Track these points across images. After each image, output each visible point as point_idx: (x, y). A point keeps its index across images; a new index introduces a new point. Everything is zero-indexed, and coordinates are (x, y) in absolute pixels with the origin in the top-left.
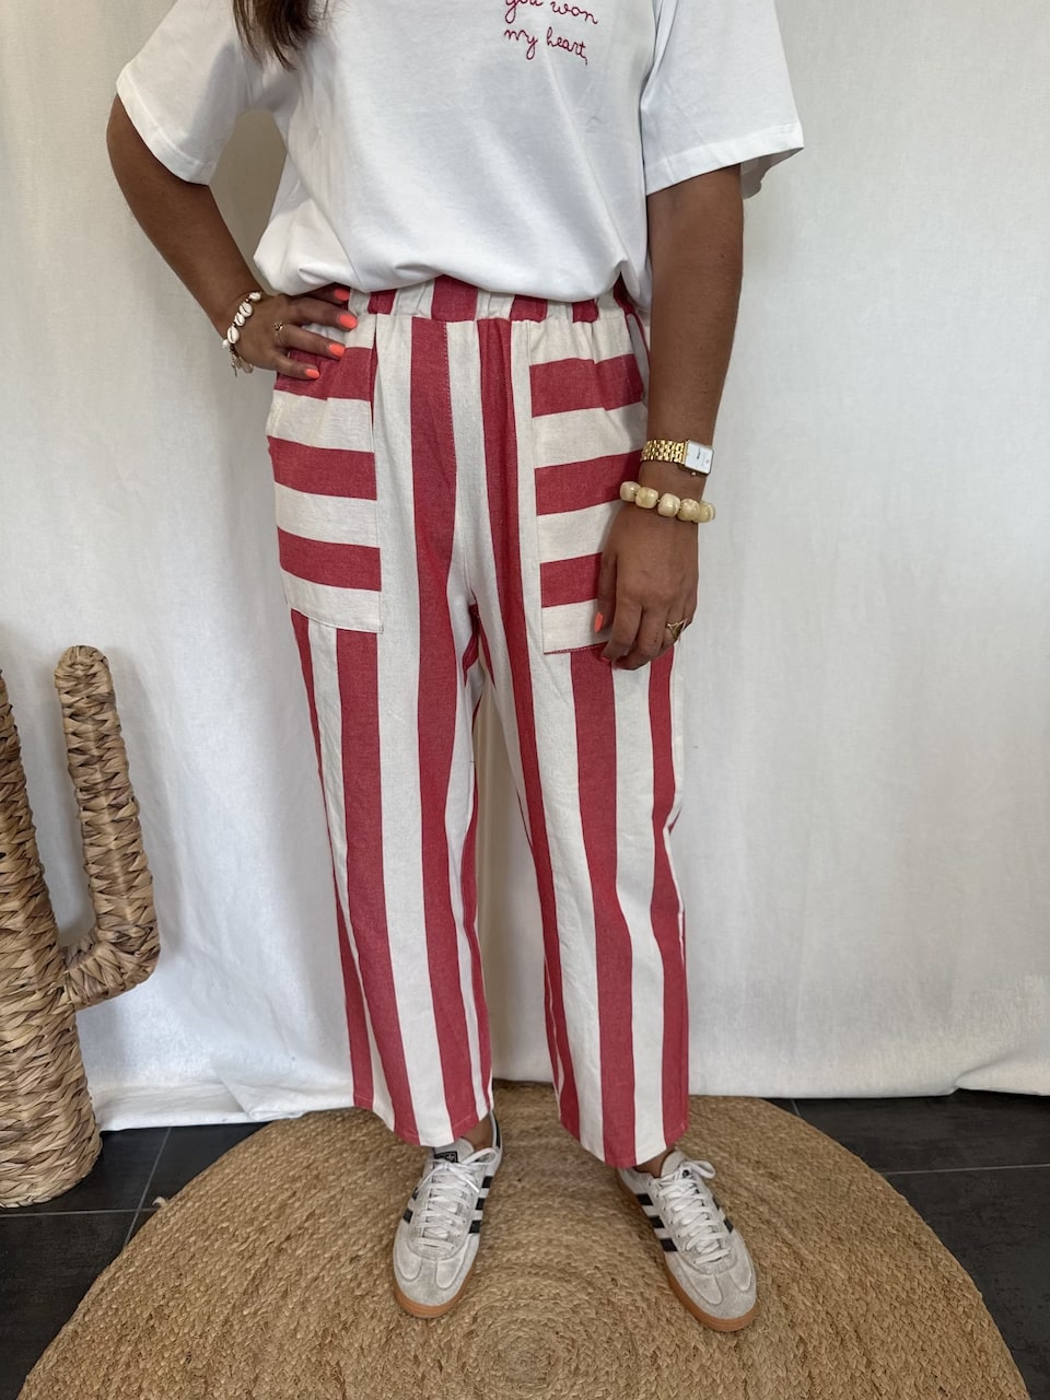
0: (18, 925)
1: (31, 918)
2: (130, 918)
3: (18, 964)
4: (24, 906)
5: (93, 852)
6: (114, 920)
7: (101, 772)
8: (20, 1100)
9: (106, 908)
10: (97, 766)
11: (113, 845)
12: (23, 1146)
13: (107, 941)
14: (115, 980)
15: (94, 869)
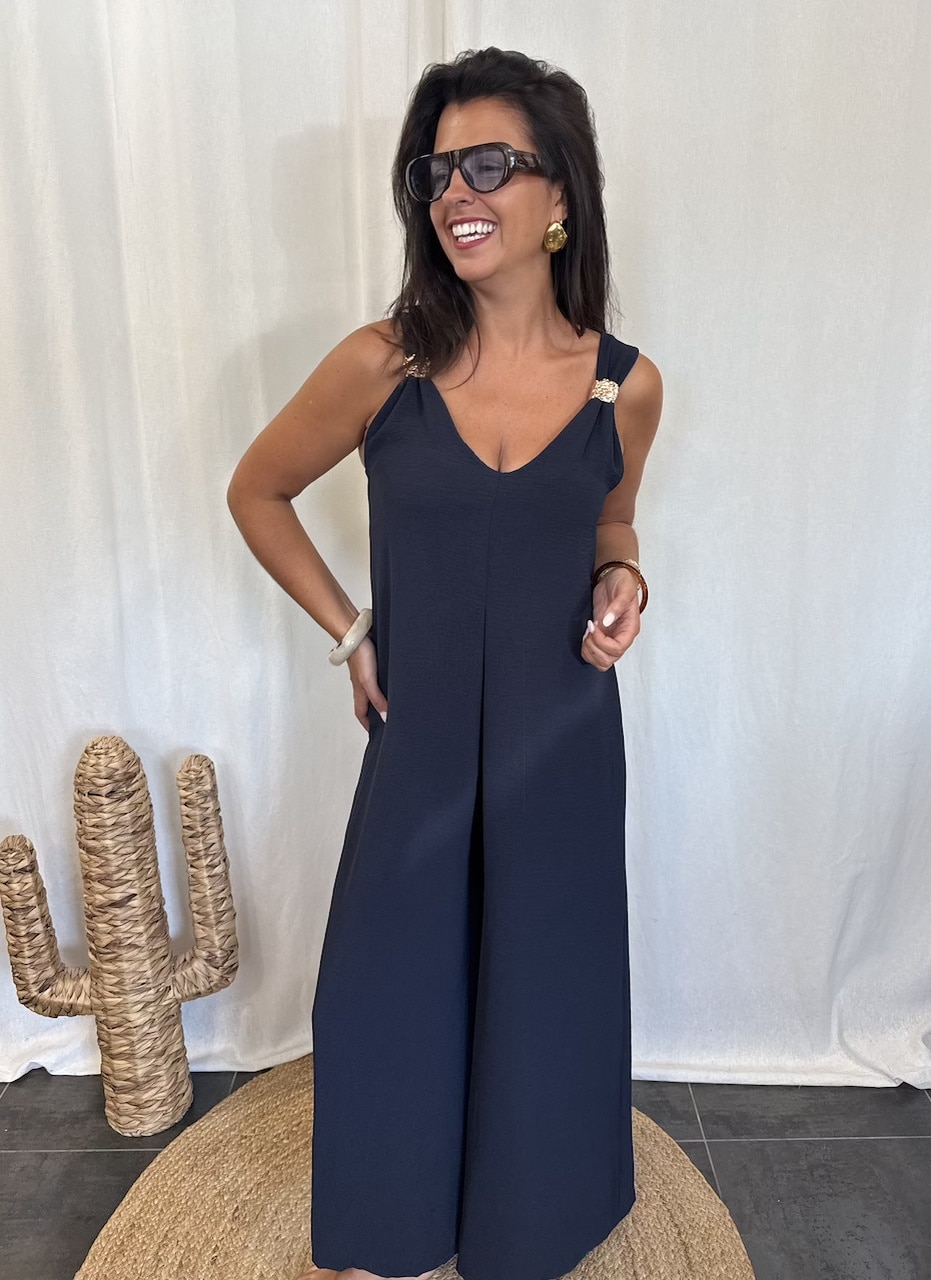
0: (143, 942)
1: (152, 937)
2: (217, 944)
3: (141, 969)
4: (146, 930)
5: (195, 896)
6: (207, 942)
7: (203, 842)
8: (138, 1062)
9: (201, 933)
10: (201, 839)
11: (208, 893)
12: (137, 1094)
13: (202, 957)
14: (205, 986)
15: (195, 907)
